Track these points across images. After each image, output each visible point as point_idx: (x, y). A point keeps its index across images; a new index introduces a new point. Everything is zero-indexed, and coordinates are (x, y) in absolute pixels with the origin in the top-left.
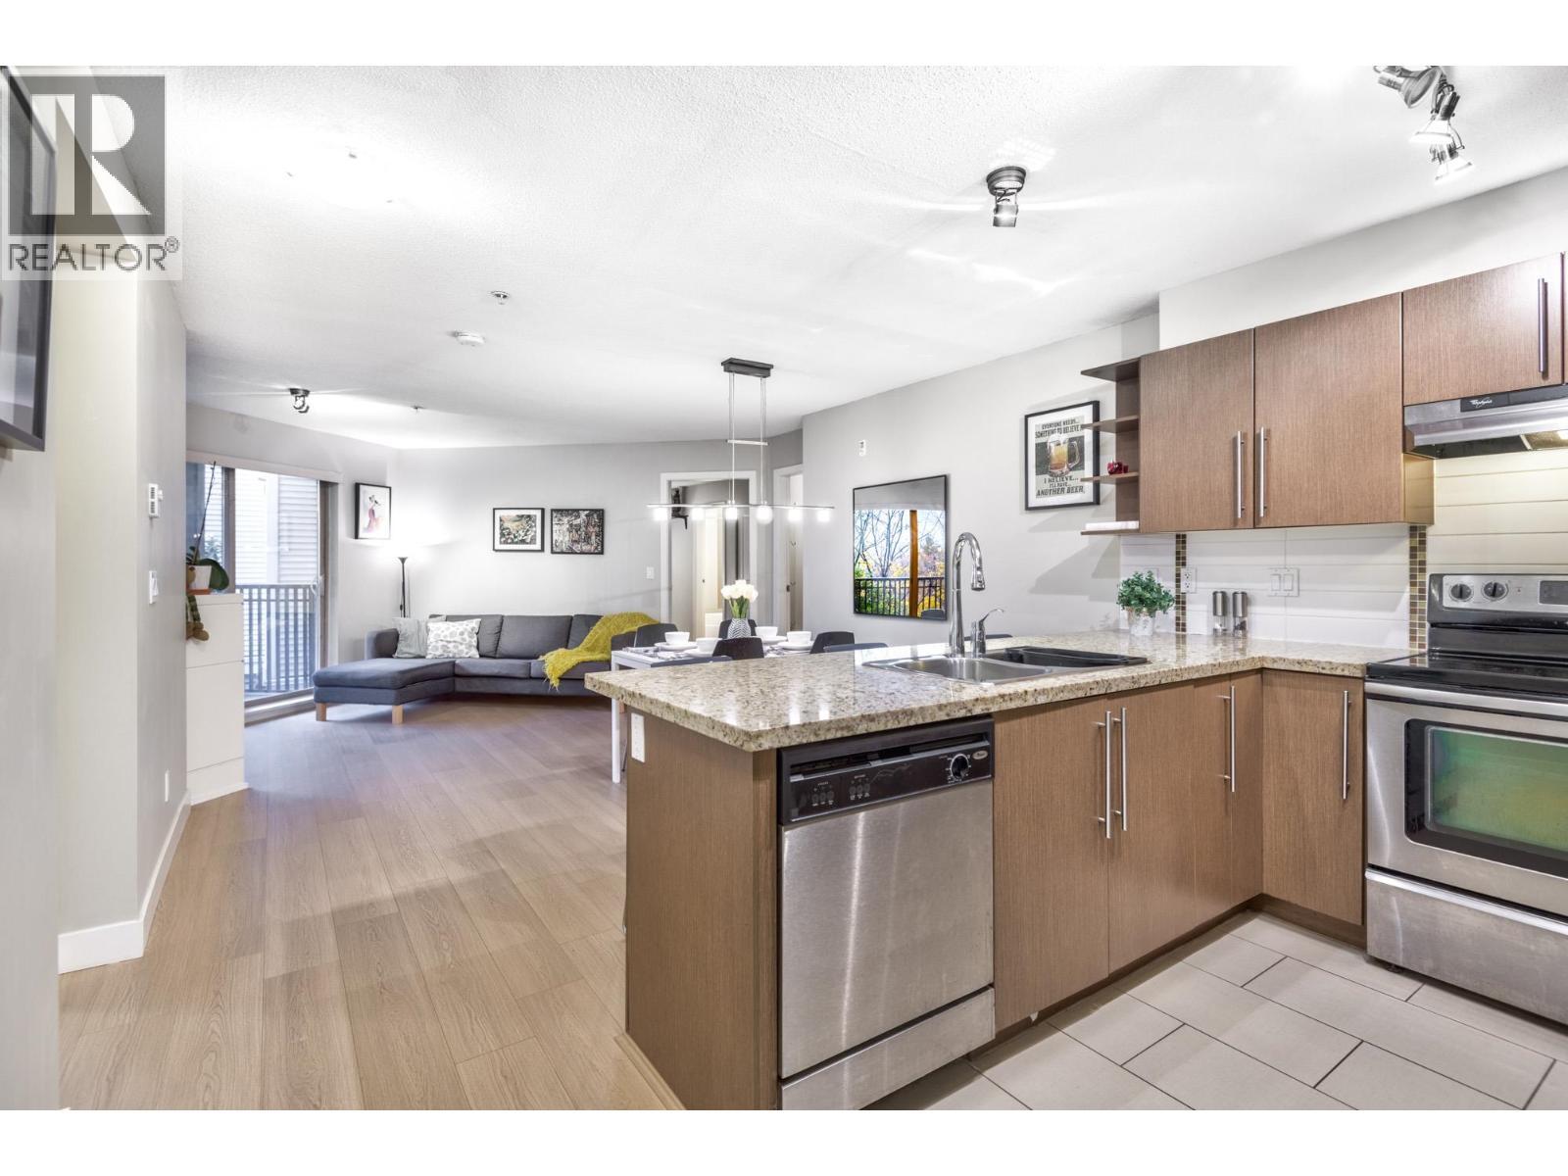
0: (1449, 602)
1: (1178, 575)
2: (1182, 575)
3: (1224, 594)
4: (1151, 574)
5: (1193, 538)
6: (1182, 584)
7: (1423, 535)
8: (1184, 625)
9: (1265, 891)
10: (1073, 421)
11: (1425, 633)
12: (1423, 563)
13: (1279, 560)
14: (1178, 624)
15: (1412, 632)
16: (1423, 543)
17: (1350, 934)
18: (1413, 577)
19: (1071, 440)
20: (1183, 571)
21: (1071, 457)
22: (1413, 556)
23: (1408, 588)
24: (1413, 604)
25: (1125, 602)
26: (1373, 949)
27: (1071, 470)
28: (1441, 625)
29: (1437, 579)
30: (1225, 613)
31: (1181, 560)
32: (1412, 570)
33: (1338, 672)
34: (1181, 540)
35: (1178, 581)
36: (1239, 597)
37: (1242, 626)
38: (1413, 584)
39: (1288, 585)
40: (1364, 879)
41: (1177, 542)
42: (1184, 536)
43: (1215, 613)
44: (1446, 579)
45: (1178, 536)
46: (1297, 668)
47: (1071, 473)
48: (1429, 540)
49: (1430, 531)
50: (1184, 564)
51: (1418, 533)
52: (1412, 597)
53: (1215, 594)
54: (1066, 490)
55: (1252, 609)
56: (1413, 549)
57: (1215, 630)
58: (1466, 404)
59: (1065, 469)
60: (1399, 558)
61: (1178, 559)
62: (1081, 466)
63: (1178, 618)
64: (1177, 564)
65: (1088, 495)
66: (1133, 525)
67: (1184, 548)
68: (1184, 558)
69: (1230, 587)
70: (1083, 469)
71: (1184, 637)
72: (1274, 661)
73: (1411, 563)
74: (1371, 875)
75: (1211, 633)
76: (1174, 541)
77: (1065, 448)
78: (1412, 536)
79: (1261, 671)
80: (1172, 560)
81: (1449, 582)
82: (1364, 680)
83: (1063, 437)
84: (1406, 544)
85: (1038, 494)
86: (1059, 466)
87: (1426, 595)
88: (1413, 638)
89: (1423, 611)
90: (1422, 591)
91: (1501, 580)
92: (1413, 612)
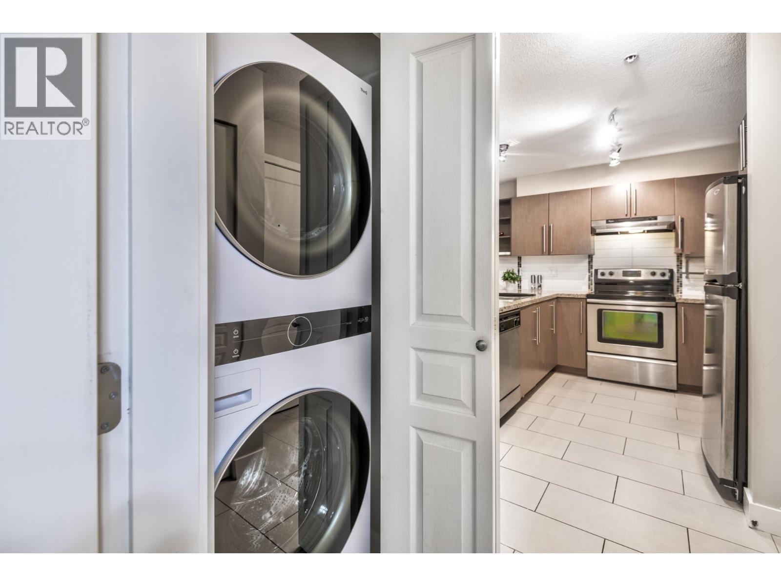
0: (600, 277)
1: (519, 270)
2: (520, 271)
3: (534, 276)
4: (513, 270)
5: (524, 259)
6: (520, 273)
7: (592, 258)
8: (520, 286)
11: (593, 286)
12: (592, 266)
13: (550, 265)
14: (518, 286)
15: (589, 286)
16: (592, 260)
17: (582, 372)
18: (589, 270)
20: (520, 269)
22: (589, 264)
23: (588, 273)
24: (589, 278)
25: (505, 279)
26: (589, 375)
28: (598, 283)
29: (596, 271)
30: (535, 282)
31: (520, 265)
32: (589, 268)
33: (579, 297)
34: (520, 258)
35: (519, 272)
36: (540, 277)
37: (540, 286)
38: (589, 272)
39: (554, 273)
40: (586, 355)
41: (518, 259)
42: (521, 257)
43: (532, 282)
44: (599, 270)
45: (519, 257)
46: (568, 296)
48: (594, 259)
49: (594, 257)
50: (521, 267)
51: (590, 257)
52: (589, 276)
53: (532, 276)
55: (543, 281)
56: (589, 262)
57: (532, 288)
58: (607, 222)
60: (585, 264)
61: (519, 265)
63: (519, 284)
64: (518, 267)
66: (508, 253)
67: (521, 261)
68: (521, 265)
69: (537, 274)
72: (561, 295)
73: (589, 266)
74: (589, 354)
75: (530, 288)
76: (517, 259)
78: (589, 258)
79: (557, 298)
80: (517, 265)
81: (600, 272)
82: (586, 299)
84: (587, 260)
87: (593, 275)
88: (589, 288)
89: (592, 280)
90: (592, 274)
91: (613, 271)
92: (589, 280)
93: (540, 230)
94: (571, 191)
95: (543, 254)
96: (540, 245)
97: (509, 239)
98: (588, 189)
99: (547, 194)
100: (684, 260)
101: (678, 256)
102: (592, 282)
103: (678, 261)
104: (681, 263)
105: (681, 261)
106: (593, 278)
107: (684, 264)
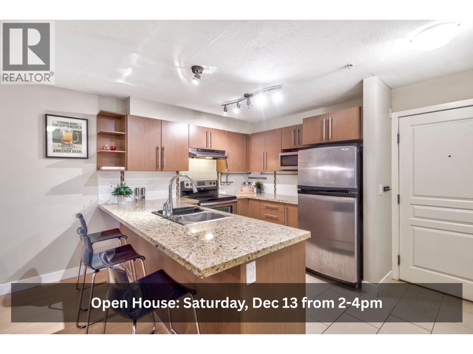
0: (185, 187)
3: (139, 188)
5: (127, 173)
10: (75, 124)
11: (180, 194)
12: (179, 179)
13: (150, 179)
15: (177, 193)
19: (74, 131)
21: (75, 138)
23: (176, 184)
24: (177, 188)
27: (74, 143)
28: (183, 191)
29: (182, 183)
30: (139, 194)
32: (177, 181)
36: (143, 189)
37: (144, 197)
38: (177, 183)
39: (154, 185)
42: (123, 172)
45: (121, 172)
47: (74, 145)
50: (123, 181)
52: (177, 186)
54: (72, 151)
55: (146, 192)
57: (137, 199)
59: (71, 143)
61: (121, 179)
62: (80, 142)
64: (121, 181)
65: (84, 155)
66: (123, 168)
67: (124, 175)
68: (124, 179)
70: (81, 144)
73: (177, 179)
75: (134, 200)
76: (120, 173)
77: (71, 134)
80: (120, 179)
81: (185, 183)
83: (70, 129)
85: (54, 151)
86: (68, 141)
87: (180, 186)
88: (177, 195)
90: (178, 185)
92: (177, 189)
93: (154, 150)
96: (154, 163)
100: (220, 175)
101: (217, 173)
102: (178, 190)
103: (217, 176)
104: (219, 177)
105: (219, 176)
106: (179, 188)
107: (220, 177)
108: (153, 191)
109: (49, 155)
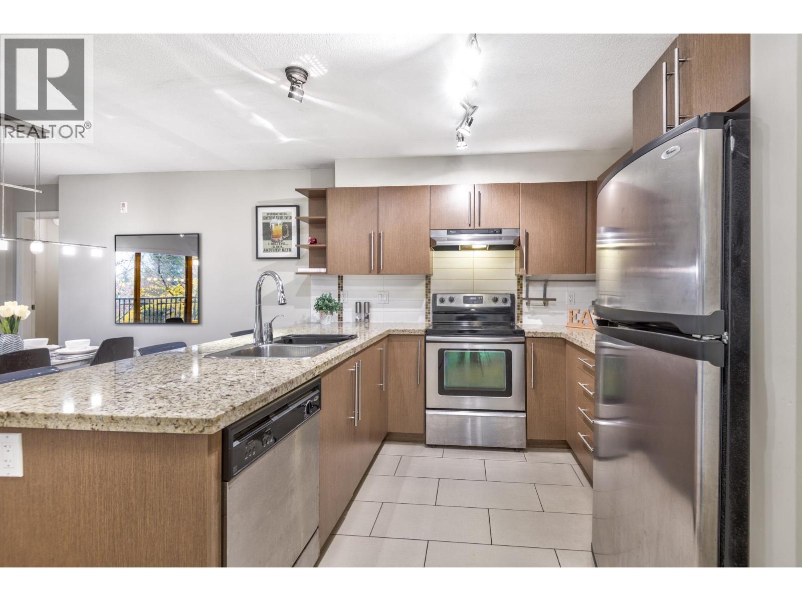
0: (439, 304)
1: (339, 295)
2: (341, 295)
3: (360, 303)
4: (330, 294)
5: (346, 278)
6: (341, 299)
7: (430, 279)
8: (342, 318)
9: (389, 431)
10: (285, 214)
11: (431, 316)
12: (430, 289)
13: (381, 288)
14: (339, 318)
15: (426, 316)
16: (430, 282)
17: (418, 438)
18: (427, 295)
19: (284, 224)
20: (341, 293)
21: (284, 233)
22: (427, 287)
23: (425, 299)
24: (426, 305)
25: (319, 308)
26: (428, 442)
27: (284, 239)
28: (437, 312)
29: (435, 296)
30: (360, 312)
31: (340, 288)
32: (426, 292)
33: (417, 334)
34: (341, 278)
35: (339, 297)
36: (367, 304)
37: (367, 317)
38: (427, 298)
39: (385, 299)
40: (425, 415)
41: (339, 279)
42: (342, 277)
43: (357, 312)
44: (437, 295)
45: (339, 277)
46: (402, 333)
47: (284, 241)
48: (432, 281)
49: (432, 278)
50: (342, 290)
51: (428, 278)
52: (426, 302)
53: (356, 303)
54: (281, 250)
55: (371, 309)
56: (427, 284)
57: (357, 320)
58: (448, 230)
59: (281, 239)
60: (422, 288)
61: (339, 287)
62: (290, 238)
63: (339, 315)
64: (339, 290)
65: (294, 254)
66: (323, 270)
67: (342, 282)
68: (342, 287)
69: (363, 300)
70: (291, 239)
71: (342, 323)
72: (394, 331)
73: (426, 290)
74: (428, 412)
75: (355, 321)
76: (337, 279)
77: (280, 228)
78: (426, 279)
79: (389, 336)
80: (336, 287)
81: (439, 297)
82: (425, 336)
83: (280, 222)
84: (424, 282)
85: (265, 251)
86: (277, 237)
87: (431, 302)
88: (426, 318)
89: (430, 308)
90: (429, 300)
91: (453, 296)
92: (427, 308)
93: (367, 238)
94: (406, 187)
95: (370, 272)
96: (367, 260)
97: (324, 250)
98: (426, 186)
99: (376, 187)
100: (524, 283)
101: (518, 279)
102: (429, 311)
103: (518, 285)
104: (522, 287)
105: (522, 284)
106: (431, 305)
107: (524, 289)
108: (386, 309)
109: (260, 256)
